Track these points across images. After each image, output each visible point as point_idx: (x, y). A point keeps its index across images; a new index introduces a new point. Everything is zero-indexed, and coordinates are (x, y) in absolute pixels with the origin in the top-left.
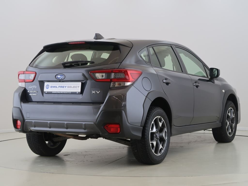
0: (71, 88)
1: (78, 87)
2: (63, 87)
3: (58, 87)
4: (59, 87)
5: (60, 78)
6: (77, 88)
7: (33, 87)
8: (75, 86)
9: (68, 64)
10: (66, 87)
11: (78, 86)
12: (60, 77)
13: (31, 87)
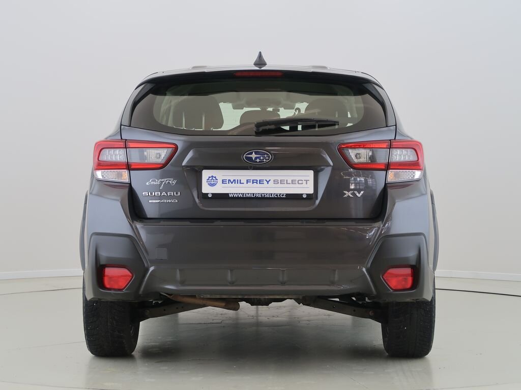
0: (286, 185)
1: (305, 182)
2: (261, 182)
3: (244, 181)
4: (248, 181)
5: (258, 160)
6: (302, 183)
7: (162, 182)
8: (297, 178)
9: (272, 127)
10: (268, 182)
11: (307, 181)
12: (256, 158)
13: (155, 181)
